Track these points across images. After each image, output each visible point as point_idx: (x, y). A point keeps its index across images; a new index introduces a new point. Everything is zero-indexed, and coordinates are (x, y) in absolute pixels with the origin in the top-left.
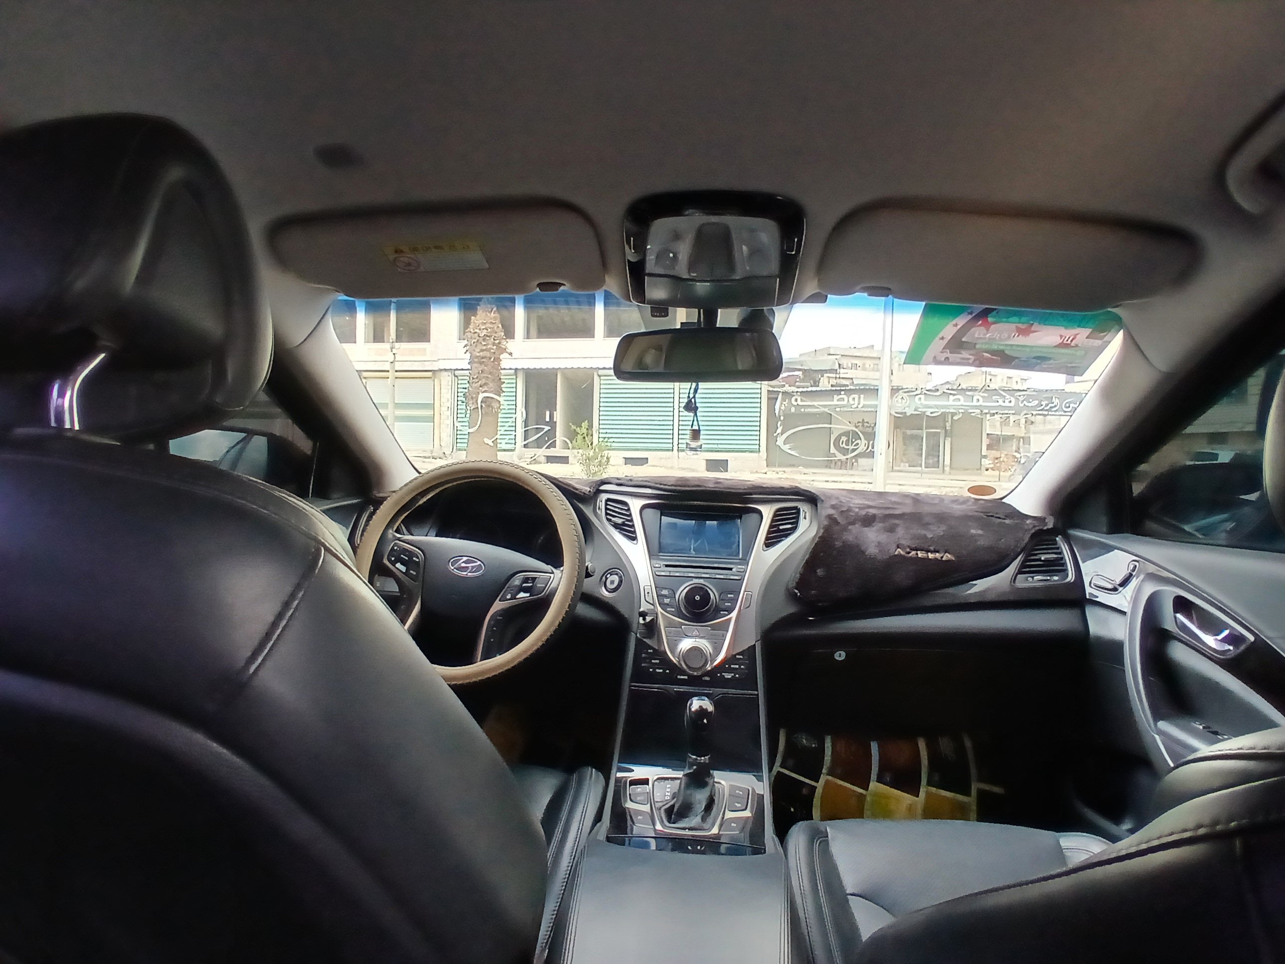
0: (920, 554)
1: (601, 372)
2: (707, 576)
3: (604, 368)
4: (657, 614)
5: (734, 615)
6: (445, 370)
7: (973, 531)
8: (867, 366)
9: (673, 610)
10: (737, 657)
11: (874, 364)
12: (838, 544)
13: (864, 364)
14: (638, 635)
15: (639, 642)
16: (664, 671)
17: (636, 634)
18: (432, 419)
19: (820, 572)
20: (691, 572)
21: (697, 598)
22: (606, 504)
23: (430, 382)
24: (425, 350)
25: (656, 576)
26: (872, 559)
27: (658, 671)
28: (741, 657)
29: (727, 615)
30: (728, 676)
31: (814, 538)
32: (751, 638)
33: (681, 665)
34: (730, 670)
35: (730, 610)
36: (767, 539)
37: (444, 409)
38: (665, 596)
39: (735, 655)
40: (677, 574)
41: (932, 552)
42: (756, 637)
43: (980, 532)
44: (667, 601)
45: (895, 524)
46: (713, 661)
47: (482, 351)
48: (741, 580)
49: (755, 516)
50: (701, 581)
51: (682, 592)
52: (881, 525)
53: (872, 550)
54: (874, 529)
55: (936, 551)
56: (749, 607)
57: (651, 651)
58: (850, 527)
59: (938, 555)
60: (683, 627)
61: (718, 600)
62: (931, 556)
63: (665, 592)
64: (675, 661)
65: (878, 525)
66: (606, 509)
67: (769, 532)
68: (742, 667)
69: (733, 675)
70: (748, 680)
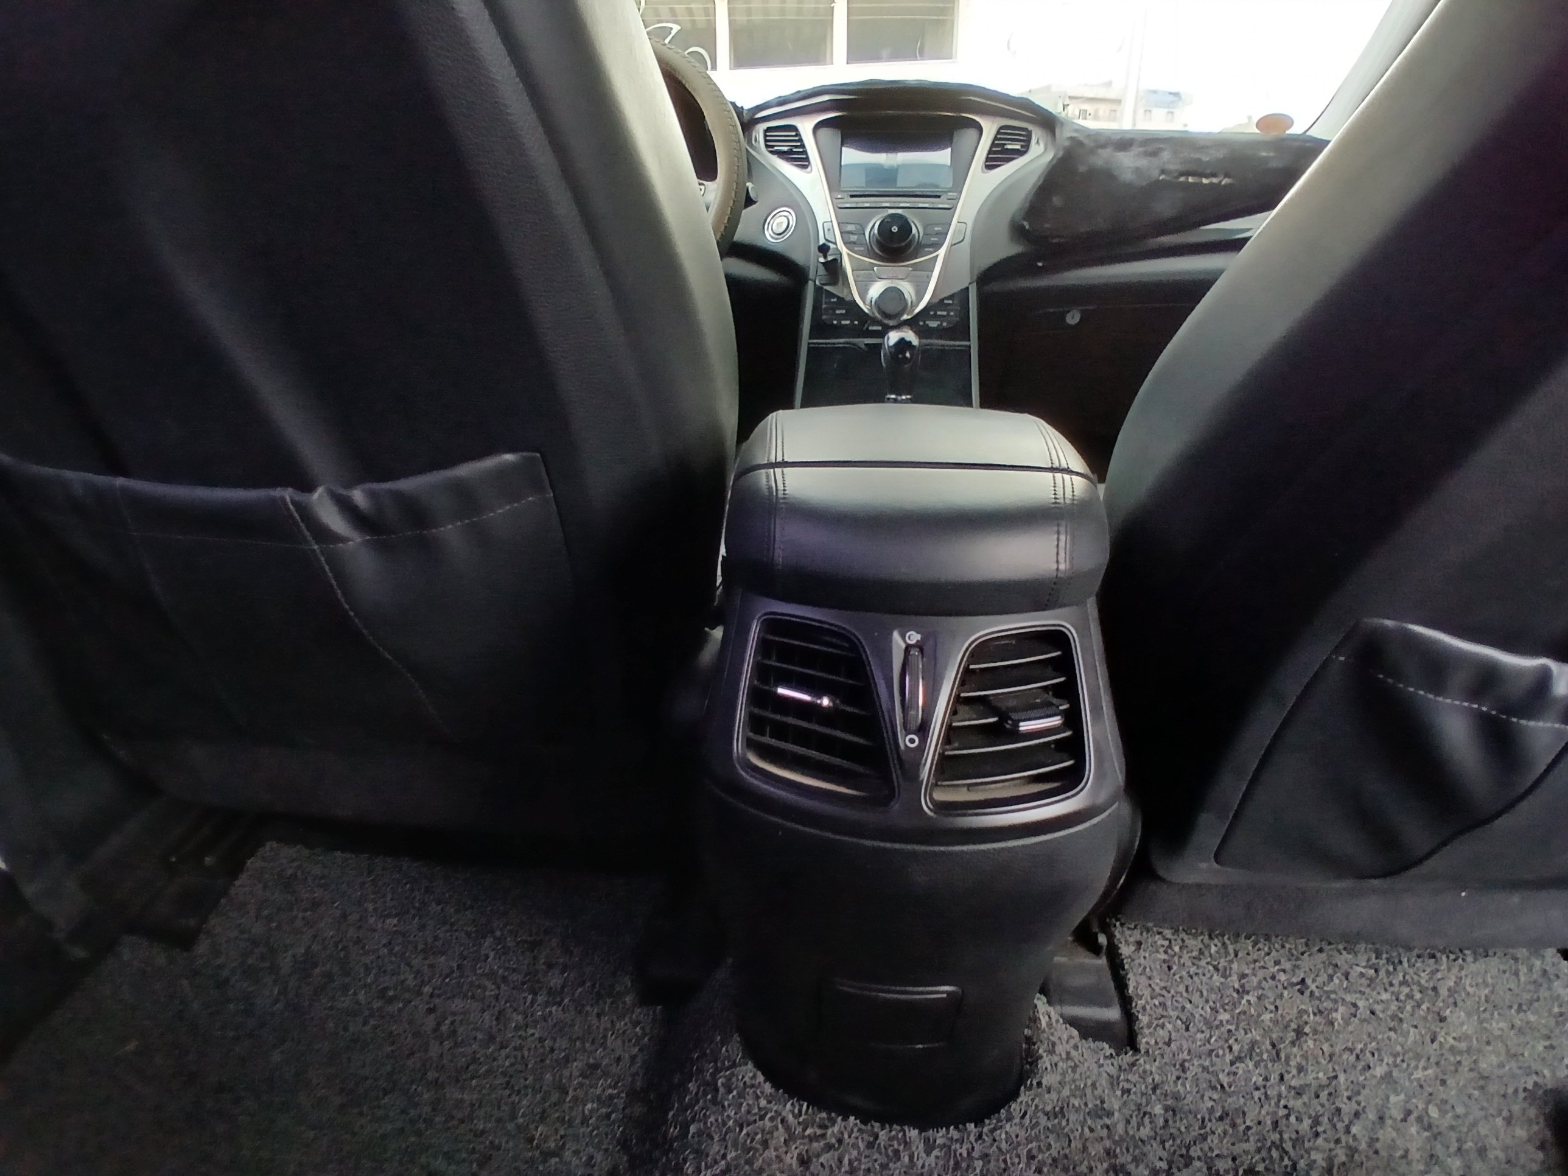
0: (1190, 180)
2: (908, 205)
4: (841, 254)
5: (942, 252)
7: (1264, 154)
8: (1101, 113)
9: (862, 249)
10: (946, 302)
11: (1111, 111)
12: (1082, 168)
13: (1096, 111)
14: (817, 283)
15: (818, 290)
16: (852, 322)
17: (815, 282)
19: (1057, 201)
20: (886, 202)
21: (895, 229)
22: (766, 136)
25: (838, 208)
26: (1129, 185)
27: (843, 322)
28: (950, 302)
29: (931, 253)
30: (933, 324)
31: (1050, 162)
32: (963, 279)
33: (873, 313)
34: (936, 317)
35: (937, 246)
36: (988, 159)
38: (851, 233)
39: (942, 300)
40: (867, 205)
41: (1207, 177)
42: (971, 278)
43: (1271, 154)
44: (854, 238)
45: (1159, 148)
46: (914, 305)
48: (951, 209)
49: (972, 133)
50: (900, 211)
51: (873, 225)
52: (1141, 149)
53: (1127, 176)
54: (1132, 153)
55: (1214, 175)
56: (963, 240)
57: (835, 300)
58: (1100, 151)
59: (1215, 180)
60: (875, 268)
61: (921, 235)
62: (1205, 181)
63: (851, 228)
64: (866, 311)
65: (1136, 150)
66: (766, 141)
67: (990, 152)
68: (952, 314)
69: (939, 323)
70: (960, 330)
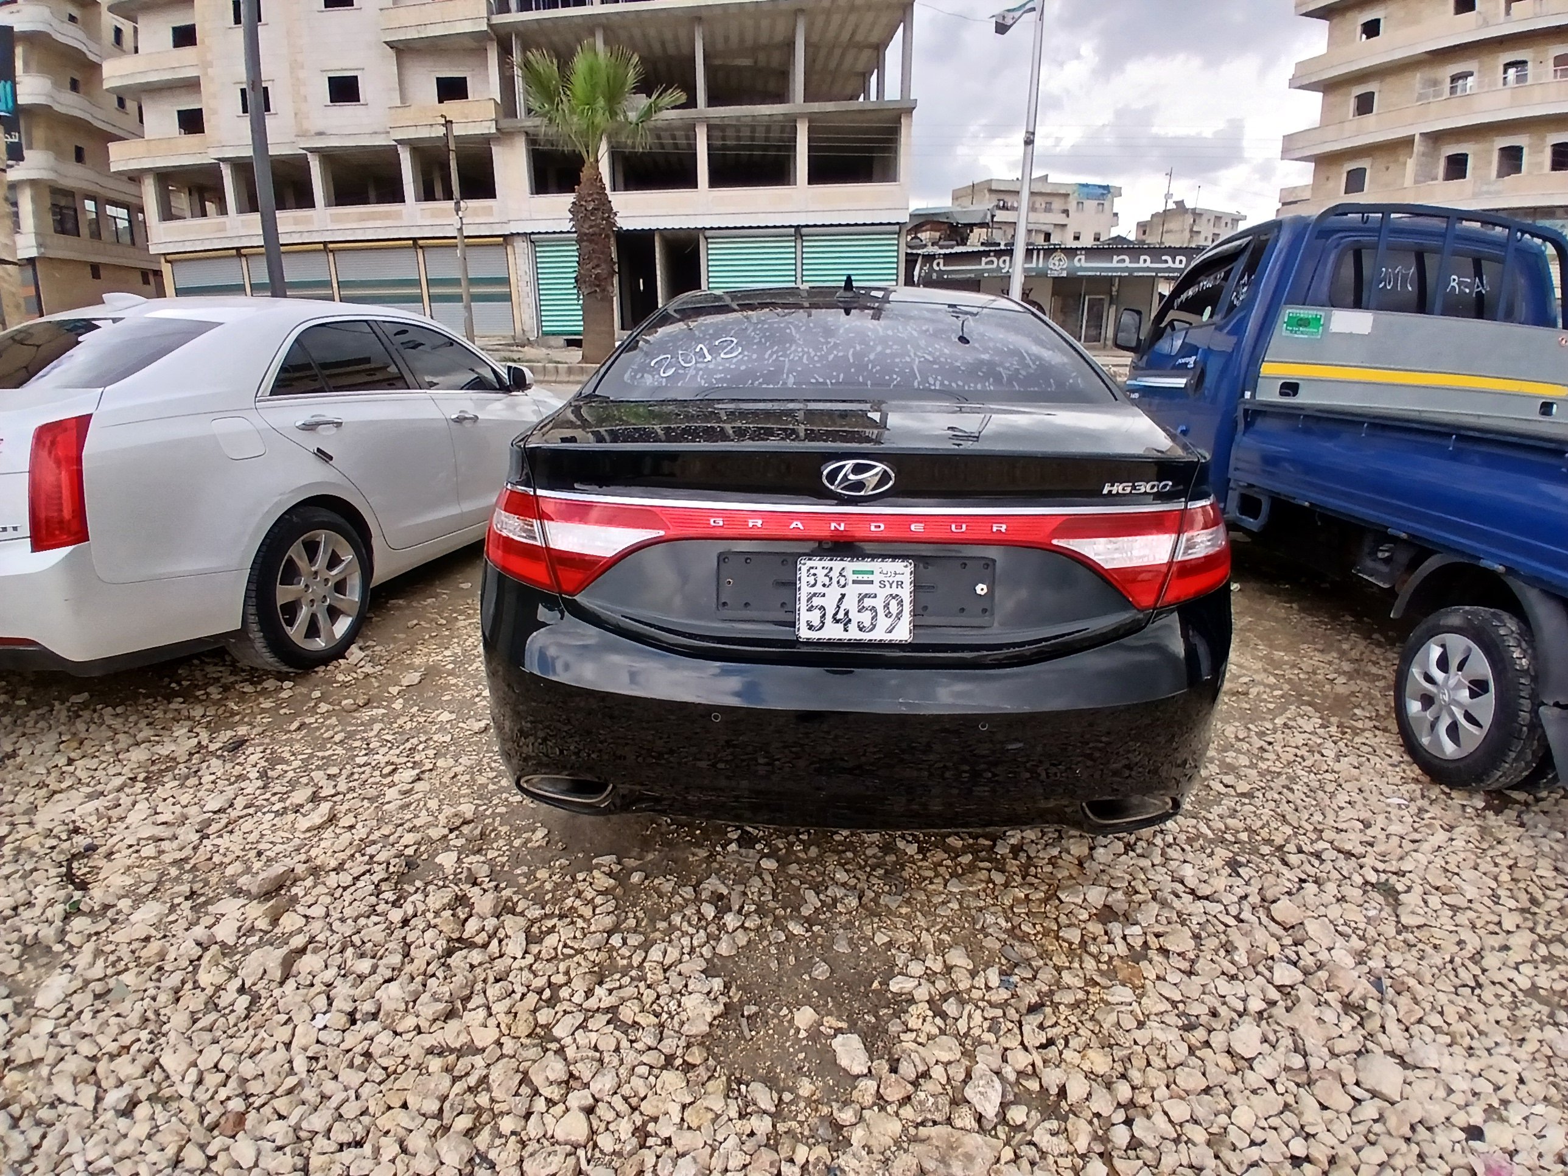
1: (708, 233)
3: (712, 228)
6: (518, 234)
18: (508, 297)
23: (501, 250)
24: (491, 207)
37: (522, 284)
47: (591, 227)
